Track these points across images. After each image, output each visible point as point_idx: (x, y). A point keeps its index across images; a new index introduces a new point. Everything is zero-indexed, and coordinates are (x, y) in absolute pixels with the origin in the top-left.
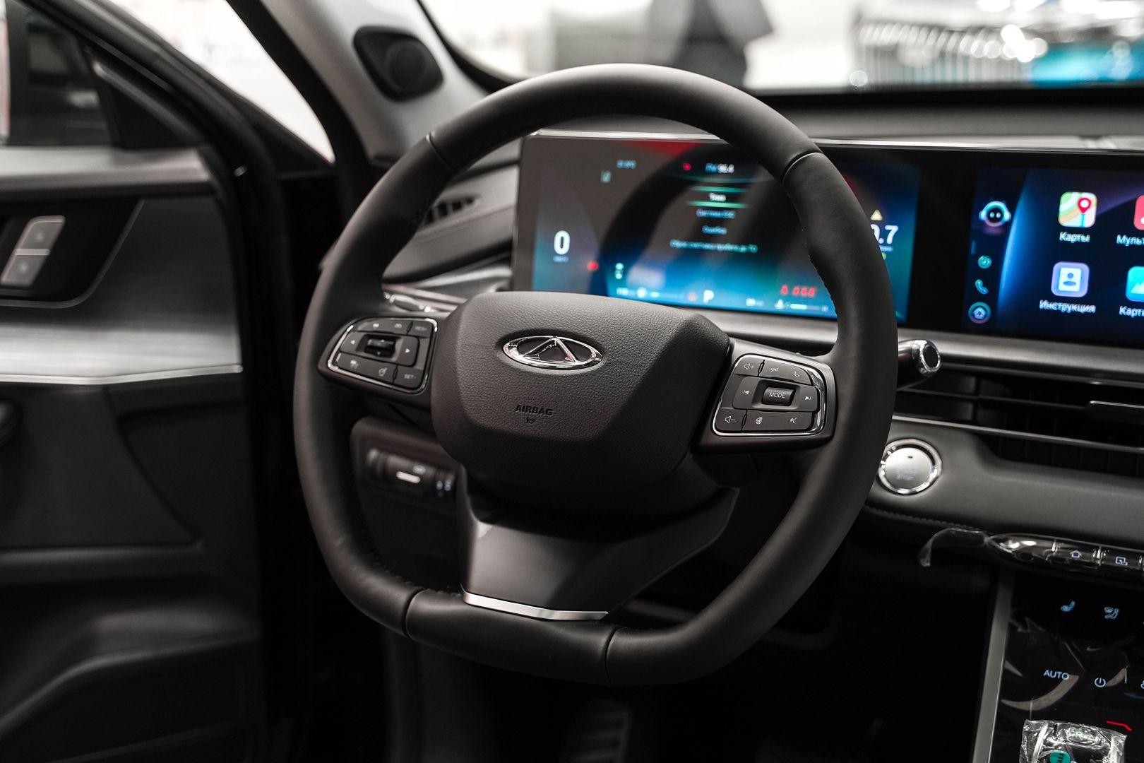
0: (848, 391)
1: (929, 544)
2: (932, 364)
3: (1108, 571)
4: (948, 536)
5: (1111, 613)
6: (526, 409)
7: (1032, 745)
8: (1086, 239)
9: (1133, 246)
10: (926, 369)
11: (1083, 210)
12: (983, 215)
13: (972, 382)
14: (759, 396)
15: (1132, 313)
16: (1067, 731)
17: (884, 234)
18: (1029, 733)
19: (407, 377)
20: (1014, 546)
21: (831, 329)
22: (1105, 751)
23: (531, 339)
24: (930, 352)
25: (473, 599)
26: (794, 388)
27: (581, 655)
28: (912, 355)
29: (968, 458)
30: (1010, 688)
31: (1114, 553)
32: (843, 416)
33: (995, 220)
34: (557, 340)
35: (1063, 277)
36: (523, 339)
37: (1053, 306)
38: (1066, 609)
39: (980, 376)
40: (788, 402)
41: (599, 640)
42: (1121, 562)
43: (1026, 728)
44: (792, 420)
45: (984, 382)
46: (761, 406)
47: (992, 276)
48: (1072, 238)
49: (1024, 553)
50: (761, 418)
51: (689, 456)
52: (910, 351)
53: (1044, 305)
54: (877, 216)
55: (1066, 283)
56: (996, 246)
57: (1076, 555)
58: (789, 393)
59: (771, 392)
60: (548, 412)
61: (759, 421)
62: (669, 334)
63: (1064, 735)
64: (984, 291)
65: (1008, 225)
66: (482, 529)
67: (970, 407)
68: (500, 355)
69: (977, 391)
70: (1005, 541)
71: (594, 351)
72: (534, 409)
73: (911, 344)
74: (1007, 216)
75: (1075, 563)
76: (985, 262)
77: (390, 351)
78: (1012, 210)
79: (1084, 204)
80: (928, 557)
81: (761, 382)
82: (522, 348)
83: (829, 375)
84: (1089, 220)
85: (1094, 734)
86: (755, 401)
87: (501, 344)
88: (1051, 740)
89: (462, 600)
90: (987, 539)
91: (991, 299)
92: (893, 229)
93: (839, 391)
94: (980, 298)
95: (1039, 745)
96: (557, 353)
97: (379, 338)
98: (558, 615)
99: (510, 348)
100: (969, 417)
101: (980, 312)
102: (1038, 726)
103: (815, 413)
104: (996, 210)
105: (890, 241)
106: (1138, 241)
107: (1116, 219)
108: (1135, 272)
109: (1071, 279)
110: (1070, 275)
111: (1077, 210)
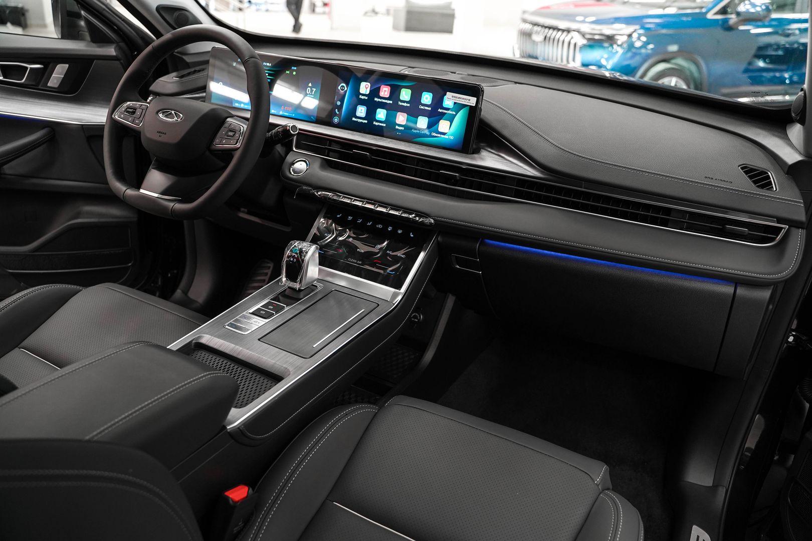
1: (297, 191)
2: (294, 131)
4: (303, 189)
6: (160, 132)
8: (366, 98)
9: (379, 101)
10: (292, 133)
11: (367, 88)
12: (339, 88)
14: (227, 134)
15: (377, 124)
17: (312, 91)
19: (137, 121)
20: (320, 193)
24: (294, 127)
25: (142, 191)
27: (165, 208)
29: (316, 166)
33: (342, 90)
34: (173, 112)
35: (359, 111)
36: (164, 111)
37: (356, 120)
38: (338, 216)
39: (330, 140)
40: (233, 136)
44: (231, 141)
46: (226, 137)
47: (340, 108)
48: (363, 97)
49: (321, 196)
50: (225, 141)
51: (207, 152)
53: (354, 119)
54: (310, 85)
56: (342, 98)
57: (336, 197)
58: (234, 133)
59: (230, 133)
60: (165, 134)
61: (223, 142)
64: (338, 113)
65: (346, 91)
66: (154, 171)
67: (326, 150)
68: (157, 115)
69: (330, 146)
70: (317, 191)
71: (182, 116)
72: (162, 133)
74: (346, 89)
75: (337, 201)
76: (339, 103)
77: (134, 113)
78: (347, 87)
79: (367, 86)
80: (295, 196)
81: (229, 130)
82: (163, 114)
83: (245, 129)
84: (368, 92)
86: (225, 135)
87: (157, 112)
89: (139, 191)
90: (312, 191)
91: (339, 116)
92: (315, 89)
94: (336, 115)
97: (131, 109)
98: (164, 197)
99: (160, 113)
100: (326, 154)
101: (336, 120)
103: (237, 140)
104: (343, 86)
105: (313, 94)
106: (380, 100)
107: (375, 92)
108: (379, 110)
109: (361, 111)
110: (361, 110)
111: (365, 88)
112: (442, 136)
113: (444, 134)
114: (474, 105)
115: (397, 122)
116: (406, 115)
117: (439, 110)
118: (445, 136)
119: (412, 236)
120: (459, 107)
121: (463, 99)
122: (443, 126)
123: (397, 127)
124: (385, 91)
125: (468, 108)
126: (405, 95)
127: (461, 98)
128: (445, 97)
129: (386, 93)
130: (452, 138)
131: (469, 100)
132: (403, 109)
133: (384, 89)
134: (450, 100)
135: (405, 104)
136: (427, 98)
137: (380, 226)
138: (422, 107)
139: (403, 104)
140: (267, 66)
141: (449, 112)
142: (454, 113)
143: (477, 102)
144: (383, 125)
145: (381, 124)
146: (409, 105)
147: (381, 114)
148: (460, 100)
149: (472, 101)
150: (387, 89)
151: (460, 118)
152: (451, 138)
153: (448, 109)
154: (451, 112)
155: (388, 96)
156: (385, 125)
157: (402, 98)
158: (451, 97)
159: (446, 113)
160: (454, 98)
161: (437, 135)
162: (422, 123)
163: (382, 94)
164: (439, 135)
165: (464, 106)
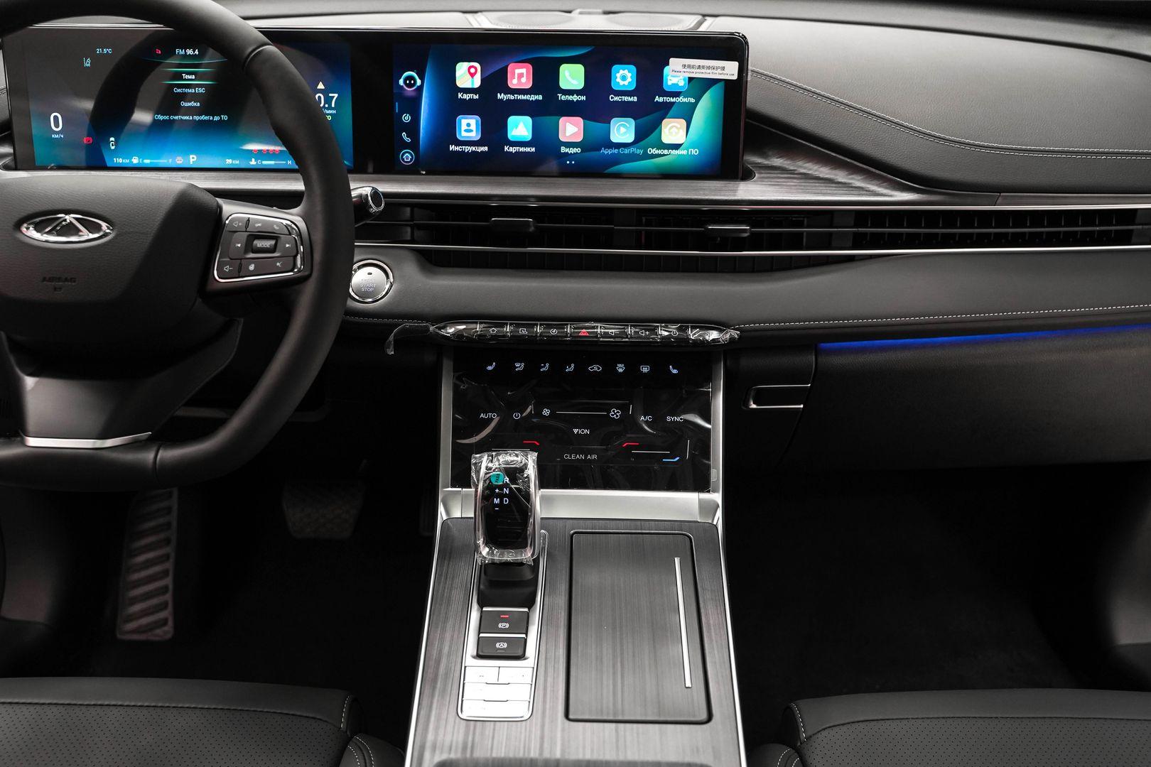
0: (318, 237)
1: (391, 338)
2: (378, 205)
3: (516, 339)
4: (404, 330)
5: (519, 366)
6: (51, 280)
7: (478, 472)
8: (476, 97)
9: (509, 100)
10: (374, 209)
11: (472, 75)
12: (401, 82)
13: (408, 210)
14: (249, 247)
15: (513, 150)
16: (500, 458)
17: (328, 100)
18: (476, 463)
20: (451, 330)
21: (297, 179)
22: (526, 466)
23: (45, 218)
24: (375, 194)
25: (33, 442)
26: (276, 238)
28: (362, 199)
29: (411, 269)
30: (458, 432)
31: (518, 326)
32: (317, 257)
33: (410, 86)
34: (69, 218)
35: (464, 127)
36: (38, 220)
37: (458, 148)
38: (490, 368)
39: (412, 206)
40: (273, 250)
41: (148, 456)
42: (523, 331)
43: (473, 461)
44: (278, 264)
45: (416, 209)
46: (251, 255)
47: (413, 128)
48: (466, 97)
49: (459, 335)
50: (253, 265)
51: (199, 300)
52: (360, 196)
53: (452, 148)
54: (321, 86)
55: (466, 131)
56: (413, 105)
57: (493, 331)
58: (273, 242)
59: (259, 244)
60: (73, 280)
61: (252, 267)
62: (168, 203)
63: (498, 460)
64: (408, 140)
65: (421, 88)
66: (30, 382)
67: (409, 229)
68: (19, 236)
69: (412, 218)
70: (444, 327)
71: (104, 225)
72: (59, 279)
73: (360, 188)
74: (419, 82)
75: (494, 337)
76: (406, 118)
78: (422, 79)
79: (473, 70)
80: (392, 347)
81: (249, 236)
82: (39, 228)
83: (302, 225)
84: (476, 82)
85: (517, 456)
86: (246, 252)
87: (18, 226)
88: (490, 465)
89: (23, 443)
90: (432, 328)
91: (414, 146)
92: (335, 96)
93: (312, 237)
94: (406, 146)
95: (483, 470)
96: (70, 229)
98: (109, 443)
99: (28, 229)
100: (409, 238)
101: (407, 157)
102: (482, 457)
103: (295, 257)
104: (411, 78)
105: (333, 105)
106: (512, 97)
107: (495, 81)
108: (512, 120)
109: (469, 127)
110: (468, 125)
111: (467, 76)
112: (674, 152)
113: (677, 147)
114: (735, 77)
115: (562, 138)
116: (580, 121)
117: (657, 99)
118: (681, 152)
119: (675, 371)
120: (700, 86)
121: (709, 68)
122: (672, 131)
123: (563, 150)
124: (520, 76)
125: (720, 86)
126: (572, 77)
127: (703, 67)
128: (667, 70)
129: (524, 80)
130: (695, 152)
131: (723, 68)
132: (571, 110)
133: (518, 71)
134: (677, 73)
135: (575, 98)
136: (624, 78)
137: (596, 368)
138: (616, 99)
139: (570, 98)
140: (185, 56)
141: (681, 99)
142: (693, 100)
143: (742, 70)
144: (528, 149)
145: (522, 149)
146: (584, 98)
147: (520, 128)
148: (703, 71)
149: (730, 70)
150: (524, 71)
151: (706, 108)
152: (693, 152)
153: (677, 94)
154: (685, 100)
155: (529, 86)
156: (533, 150)
157: (564, 84)
158: (680, 68)
159: (673, 103)
160: (688, 70)
161: (660, 152)
162: (622, 131)
163: (513, 83)
164: (666, 152)
165: (711, 82)
